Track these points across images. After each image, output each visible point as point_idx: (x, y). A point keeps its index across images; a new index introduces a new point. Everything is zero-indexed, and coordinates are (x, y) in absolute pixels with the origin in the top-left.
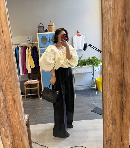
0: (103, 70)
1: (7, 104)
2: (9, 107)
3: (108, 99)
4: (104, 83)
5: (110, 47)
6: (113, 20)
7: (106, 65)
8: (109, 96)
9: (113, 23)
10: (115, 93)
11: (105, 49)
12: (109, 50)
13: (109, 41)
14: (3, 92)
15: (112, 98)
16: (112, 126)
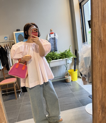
0: (94, 59)
3: (99, 89)
4: (94, 73)
5: (101, 33)
6: (103, 3)
7: (97, 53)
8: (99, 85)
9: (103, 6)
10: (105, 81)
11: (95, 35)
12: (100, 37)
13: (99, 27)
15: (102, 87)
16: (102, 114)
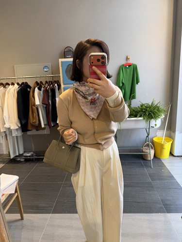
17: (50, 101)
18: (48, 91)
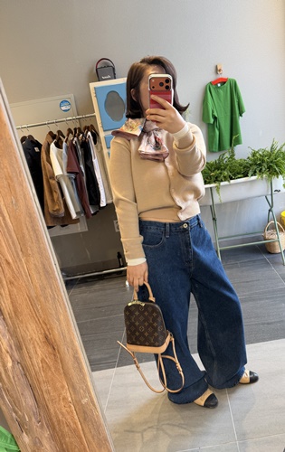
1: (28, 359)
2: (37, 369)
14: (4, 319)
17: (82, 167)
18: (75, 148)
